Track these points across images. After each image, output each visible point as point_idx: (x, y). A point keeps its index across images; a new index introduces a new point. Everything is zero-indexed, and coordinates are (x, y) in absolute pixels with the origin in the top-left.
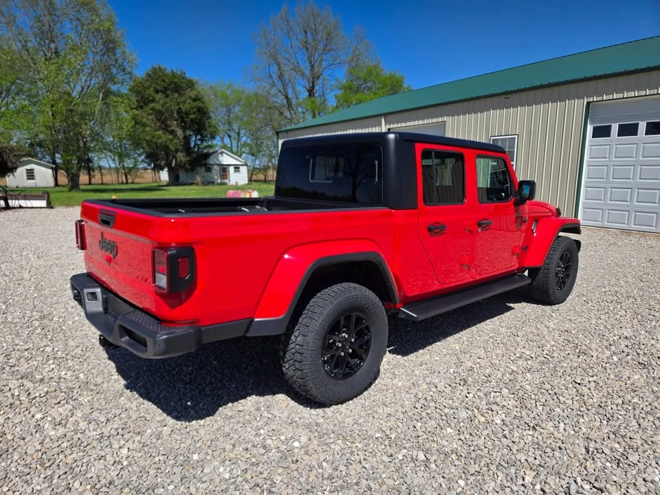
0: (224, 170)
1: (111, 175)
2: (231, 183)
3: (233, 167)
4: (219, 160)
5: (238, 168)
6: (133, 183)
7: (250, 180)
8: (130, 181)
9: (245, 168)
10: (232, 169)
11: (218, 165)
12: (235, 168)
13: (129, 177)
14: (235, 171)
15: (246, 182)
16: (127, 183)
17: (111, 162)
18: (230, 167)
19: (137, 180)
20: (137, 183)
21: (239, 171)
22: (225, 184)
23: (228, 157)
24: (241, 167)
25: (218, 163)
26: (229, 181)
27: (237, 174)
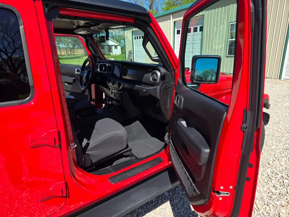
0: (110, 48)
1: (64, 51)
2: (113, 54)
3: (114, 46)
4: (107, 43)
5: (117, 47)
6: (74, 55)
7: (122, 53)
8: (72, 54)
9: (120, 46)
10: (113, 47)
11: (107, 45)
12: (115, 47)
13: (72, 52)
14: (115, 48)
15: (120, 53)
16: (71, 55)
17: (64, 45)
18: (113, 46)
19: (75, 53)
20: (76, 55)
21: (117, 48)
22: (110, 55)
23: (111, 41)
24: (118, 46)
25: (107, 44)
26: (113, 53)
27: (116, 50)
